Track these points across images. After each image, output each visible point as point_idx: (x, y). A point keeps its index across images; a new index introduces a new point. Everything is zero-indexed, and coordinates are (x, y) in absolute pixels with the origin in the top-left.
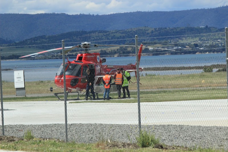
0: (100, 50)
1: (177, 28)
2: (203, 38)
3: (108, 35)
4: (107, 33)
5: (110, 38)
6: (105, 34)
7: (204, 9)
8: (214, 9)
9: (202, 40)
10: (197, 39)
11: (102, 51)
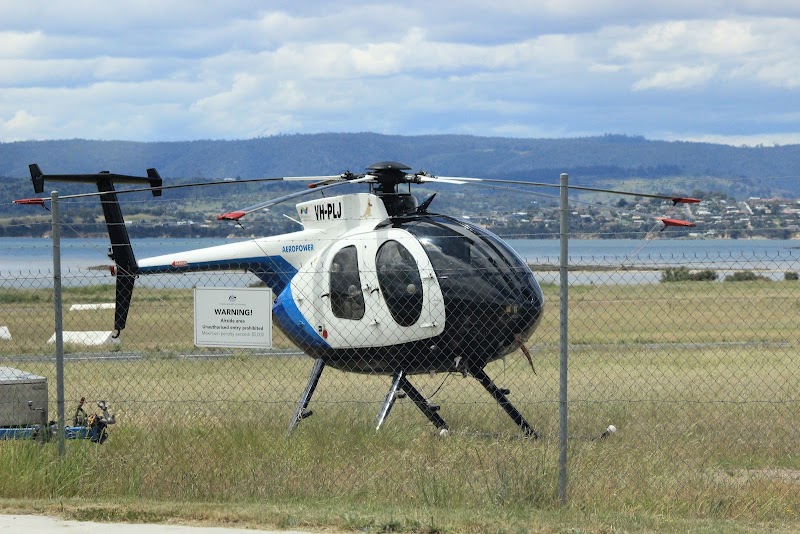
0: (10, 219)
1: (174, 179)
2: (230, 204)
3: (17, 187)
4: (15, 184)
5: (22, 194)
6: (10, 186)
7: (224, 141)
8: (245, 142)
9: (230, 207)
10: (219, 205)
11: (14, 222)
